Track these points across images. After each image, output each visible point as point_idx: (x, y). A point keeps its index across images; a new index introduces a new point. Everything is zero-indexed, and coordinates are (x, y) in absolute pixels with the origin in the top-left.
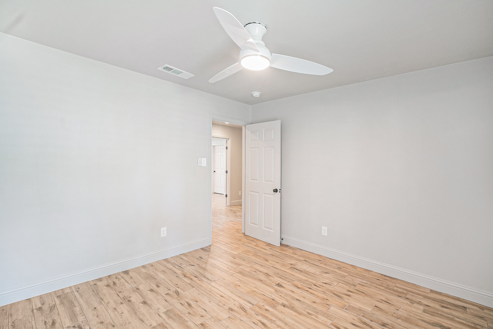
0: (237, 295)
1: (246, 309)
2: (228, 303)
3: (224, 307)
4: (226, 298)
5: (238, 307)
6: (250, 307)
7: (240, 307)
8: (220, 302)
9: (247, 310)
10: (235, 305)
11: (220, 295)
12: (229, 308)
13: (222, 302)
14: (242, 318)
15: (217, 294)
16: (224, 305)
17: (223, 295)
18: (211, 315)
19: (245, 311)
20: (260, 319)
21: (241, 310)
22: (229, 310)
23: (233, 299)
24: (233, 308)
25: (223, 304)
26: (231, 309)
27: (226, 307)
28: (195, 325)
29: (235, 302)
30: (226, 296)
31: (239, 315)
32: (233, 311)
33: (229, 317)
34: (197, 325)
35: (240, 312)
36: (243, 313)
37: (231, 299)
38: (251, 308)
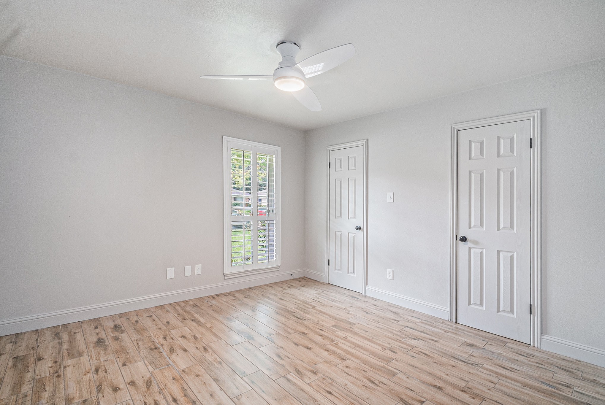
0: (307, 394)
1: (295, 372)
2: (319, 382)
3: (324, 377)
4: (323, 390)
5: (306, 375)
6: (289, 375)
7: (302, 374)
8: (331, 383)
9: (294, 370)
10: (310, 378)
11: (333, 395)
12: (317, 374)
13: (328, 384)
14: (301, 362)
15: (339, 397)
16: (324, 379)
17: (328, 396)
18: (337, 367)
19: (296, 369)
20: (281, 361)
21: (302, 372)
22: (316, 372)
23: (312, 387)
24: (312, 374)
25: (326, 380)
26: (315, 373)
27: (320, 375)
28: (351, 359)
29: (308, 382)
30: (324, 394)
31: (304, 366)
32: (312, 371)
33: (316, 364)
34: (349, 359)
35: (303, 369)
36: (299, 368)
37: (315, 387)
38: (289, 372)
